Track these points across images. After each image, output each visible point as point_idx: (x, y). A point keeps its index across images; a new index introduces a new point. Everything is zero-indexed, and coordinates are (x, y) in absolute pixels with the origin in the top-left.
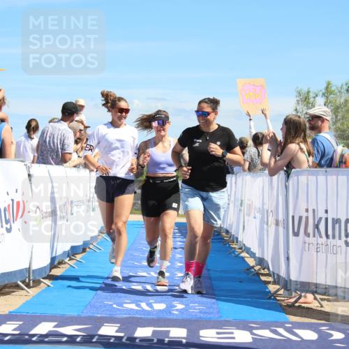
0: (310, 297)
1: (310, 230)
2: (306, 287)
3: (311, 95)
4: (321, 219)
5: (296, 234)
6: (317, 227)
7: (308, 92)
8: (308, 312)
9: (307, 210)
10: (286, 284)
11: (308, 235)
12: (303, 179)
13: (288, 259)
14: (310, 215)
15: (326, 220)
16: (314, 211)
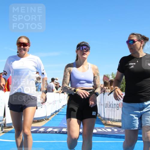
0: (109, 121)
1: (109, 106)
3: (109, 75)
4: (111, 104)
5: (106, 107)
6: (110, 106)
8: (109, 125)
9: (108, 102)
10: (104, 119)
11: (108, 107)
13: (104, 113)
14: (109, 103)
15: (112, 104)
16: (110, 102)
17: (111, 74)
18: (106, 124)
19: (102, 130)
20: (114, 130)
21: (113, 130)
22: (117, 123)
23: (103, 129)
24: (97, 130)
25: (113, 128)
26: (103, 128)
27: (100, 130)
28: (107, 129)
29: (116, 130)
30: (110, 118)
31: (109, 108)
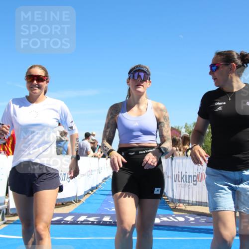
0: (181, 205)
2: (180, 201)
3: (180, 128)
5: (175, 181)
6: (182, 178)
7: (179, 127)
8: (181, 210)
9: (179, 172)
10: (173, 200)
11: (179, 181)
12: (177, 161)
13: (173, 190)
15: (186, 175)
16: (182, 172)
17: (184, 125)
18: (175, 209)
19: (169, 218)
20: (189, 219)
21: (187, 220)
22: (193, 207)
23: (171, 218)
24: (162, 218)
25: (187, 216)
26: (171, 216)
27: (165, 219)
28: (177, 218)
29: (192, 219)
30: (182, 198)
31: (180, 183)
